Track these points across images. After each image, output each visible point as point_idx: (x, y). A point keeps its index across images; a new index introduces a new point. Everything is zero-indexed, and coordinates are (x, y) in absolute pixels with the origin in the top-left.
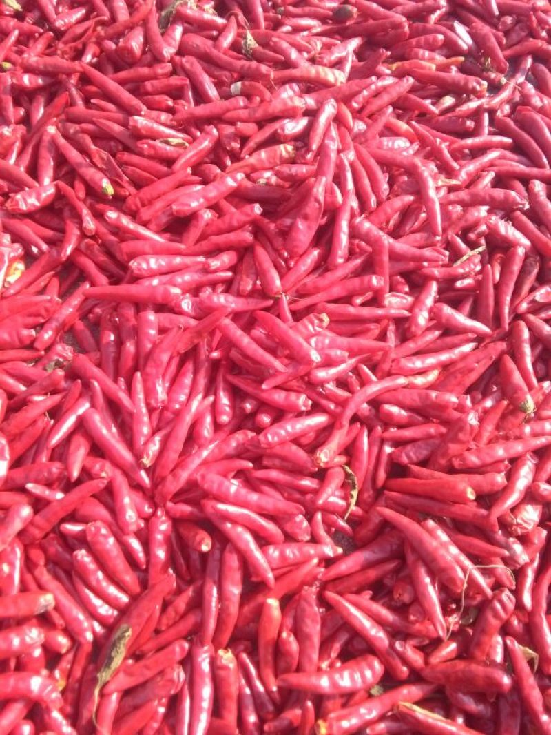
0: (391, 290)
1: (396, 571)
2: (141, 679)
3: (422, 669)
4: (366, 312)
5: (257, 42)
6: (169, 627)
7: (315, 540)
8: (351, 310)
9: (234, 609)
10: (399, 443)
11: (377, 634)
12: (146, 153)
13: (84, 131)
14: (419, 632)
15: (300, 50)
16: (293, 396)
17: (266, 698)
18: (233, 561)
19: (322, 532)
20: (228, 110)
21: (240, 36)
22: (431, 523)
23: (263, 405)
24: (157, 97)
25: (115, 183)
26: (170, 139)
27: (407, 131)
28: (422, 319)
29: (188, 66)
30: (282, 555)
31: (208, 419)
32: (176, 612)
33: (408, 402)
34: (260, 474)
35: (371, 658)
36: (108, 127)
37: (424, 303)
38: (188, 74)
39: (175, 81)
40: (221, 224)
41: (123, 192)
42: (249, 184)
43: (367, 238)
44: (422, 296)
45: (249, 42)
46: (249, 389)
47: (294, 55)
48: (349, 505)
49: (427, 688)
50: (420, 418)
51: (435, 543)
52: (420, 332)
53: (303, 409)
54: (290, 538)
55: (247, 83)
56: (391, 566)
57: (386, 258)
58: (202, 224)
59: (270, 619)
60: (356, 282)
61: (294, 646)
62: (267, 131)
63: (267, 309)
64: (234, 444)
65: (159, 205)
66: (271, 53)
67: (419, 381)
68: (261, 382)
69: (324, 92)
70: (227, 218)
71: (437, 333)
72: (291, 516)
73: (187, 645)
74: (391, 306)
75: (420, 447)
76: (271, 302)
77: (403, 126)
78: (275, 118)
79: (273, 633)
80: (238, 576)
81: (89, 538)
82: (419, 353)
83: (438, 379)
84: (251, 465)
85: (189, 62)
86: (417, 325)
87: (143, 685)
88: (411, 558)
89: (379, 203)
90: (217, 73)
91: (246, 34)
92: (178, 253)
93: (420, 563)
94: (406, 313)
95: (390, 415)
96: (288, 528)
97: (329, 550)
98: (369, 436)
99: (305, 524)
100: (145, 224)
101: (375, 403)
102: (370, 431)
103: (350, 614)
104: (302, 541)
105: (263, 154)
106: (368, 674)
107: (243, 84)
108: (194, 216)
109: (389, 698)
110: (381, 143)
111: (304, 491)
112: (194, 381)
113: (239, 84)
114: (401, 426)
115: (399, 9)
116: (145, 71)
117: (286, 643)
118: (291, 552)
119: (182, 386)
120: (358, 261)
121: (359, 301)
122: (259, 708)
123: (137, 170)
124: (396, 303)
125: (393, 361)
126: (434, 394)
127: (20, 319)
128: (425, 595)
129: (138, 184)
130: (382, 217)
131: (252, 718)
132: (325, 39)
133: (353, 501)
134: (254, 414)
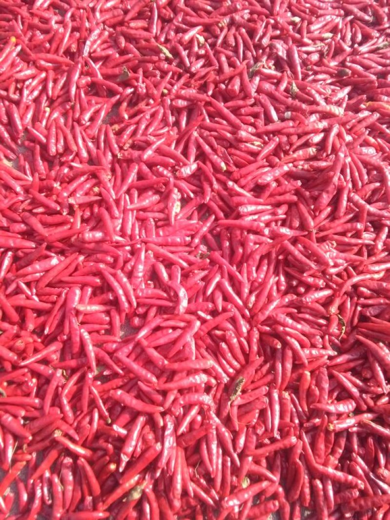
0: (365, 231)
1: (362, 365)
2: (248, 401)
3: (373, 407)
4: (353, 241)
5: (298, 88)
6: (258, 380)
7: (324, 348)
8: (346, 240)
9: (289, 374)
10: (364, 306)
11: (355, 390)
12: (243, 150)
13: (211, 135)
14: (373, 391)
15: (320, 93)
16: (317, 281)
17: (302, 414)
18: (290, 353)
19: (328, 344)
20: (284, 128)
21: (289, 83)
22: (381, 344)
23: (301, 283)
24: (247, 118)
25: (227, 164)
26: (255, 142)
27: (374, 143)
28: (380, 246)
29: (263, 101)
30: (311, 353)
31: (275, 288)
32: (262, 374)
33: (372, 287)
34: (301, 315)
35: (351, 400)
36: (224, 134)
37: (381, 238)
38: (263, 106)
39: (257, 109)
40: (280, 190)
41: (231, 170)
42: (294, 169)
43: (356, 204)
44: (381, 235)
45: (294, 88)
46: (296, 275)
47: (318, 98)
48: (341, 333)
49: (375, 415)
50: (375, 294)
51: (383, 353)
52: (378, 253)
53: (322, 286)
54: (313, 346)
55: (294, 113)
56: (360, 362)
57: (365, 215)
58: (271, 189)
59: (306, 379)
60: (349, 225)
61: (317, 392)
62: (303, 140)
63: (304, 236)
64: (287, 300)
65: (250, 178)
66: (306, 96)
67: (376, 276)
68: (303, 272)
69: (332, 119)
70: (284, 187)
71: (386, 253)
72: (314, 335)
73: (267, 388)
74: (365, 239)
75: (375, 309)
76: (307, 233)
77: (372, 140)
78: (307, 133)
79: (306, 386)
80: (291, 361)
81: (227, 338)
82: (378, 262)
83: (384, 276)
84: (296, 311)
85: (263, 98)
86: (377, 249)
87: (249, 403)
88: (371, 359)
89: (363, 186)
90: (277, 105)
91: (292, 83)
92: (260, 204)
93: (376, 362)
94: (372, 243)
95: (362, 293)
96: (313, 340)
97: (331, 352)
98: (350, 301)
99: (321, 340)
100: (242, 187)
101: (355, 287)
102: (351, 299)
103: (343, 381)
104: (318, 347)
105: (301, 152)
106: (350, 407)
107: (292, 114)
108: (267, 185)
109: (359, 418)
110: (361, 150)
111: (320, 325)
112: (268, 269)
113: (289, 113)
114: (366, 298)
115: (372, 70)
116: (241, 103)
117: (313, 390)
118: (314, 352)
119: (262, 270)
120: (351, 216)
121: (349, 235)
122: (299, 417)
123: (238, 158)
124: (367, 237)
125: (365, 265)
126: (384, 284)
127: (184, 232)
128: (378, 375)
129: (239, 165)
130: (364, 193)
131: (297, 421)
132: (332, 87)
133: (343, 331)
134: (297, 286)
